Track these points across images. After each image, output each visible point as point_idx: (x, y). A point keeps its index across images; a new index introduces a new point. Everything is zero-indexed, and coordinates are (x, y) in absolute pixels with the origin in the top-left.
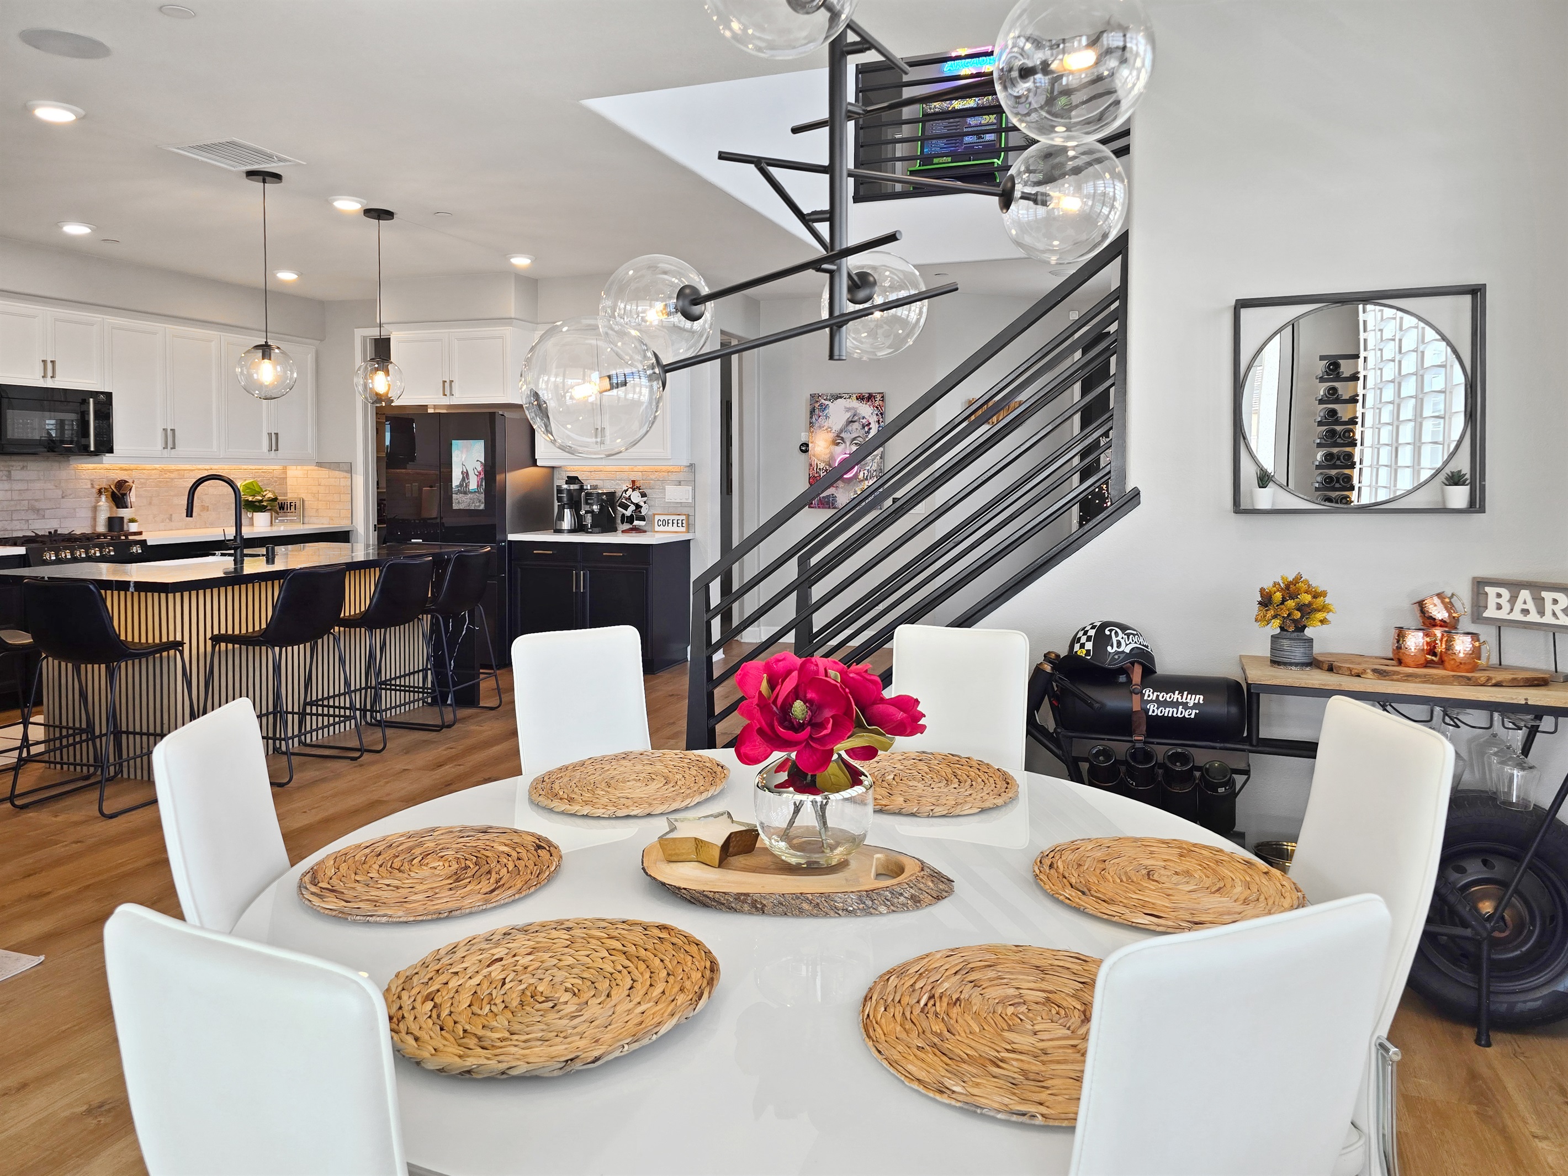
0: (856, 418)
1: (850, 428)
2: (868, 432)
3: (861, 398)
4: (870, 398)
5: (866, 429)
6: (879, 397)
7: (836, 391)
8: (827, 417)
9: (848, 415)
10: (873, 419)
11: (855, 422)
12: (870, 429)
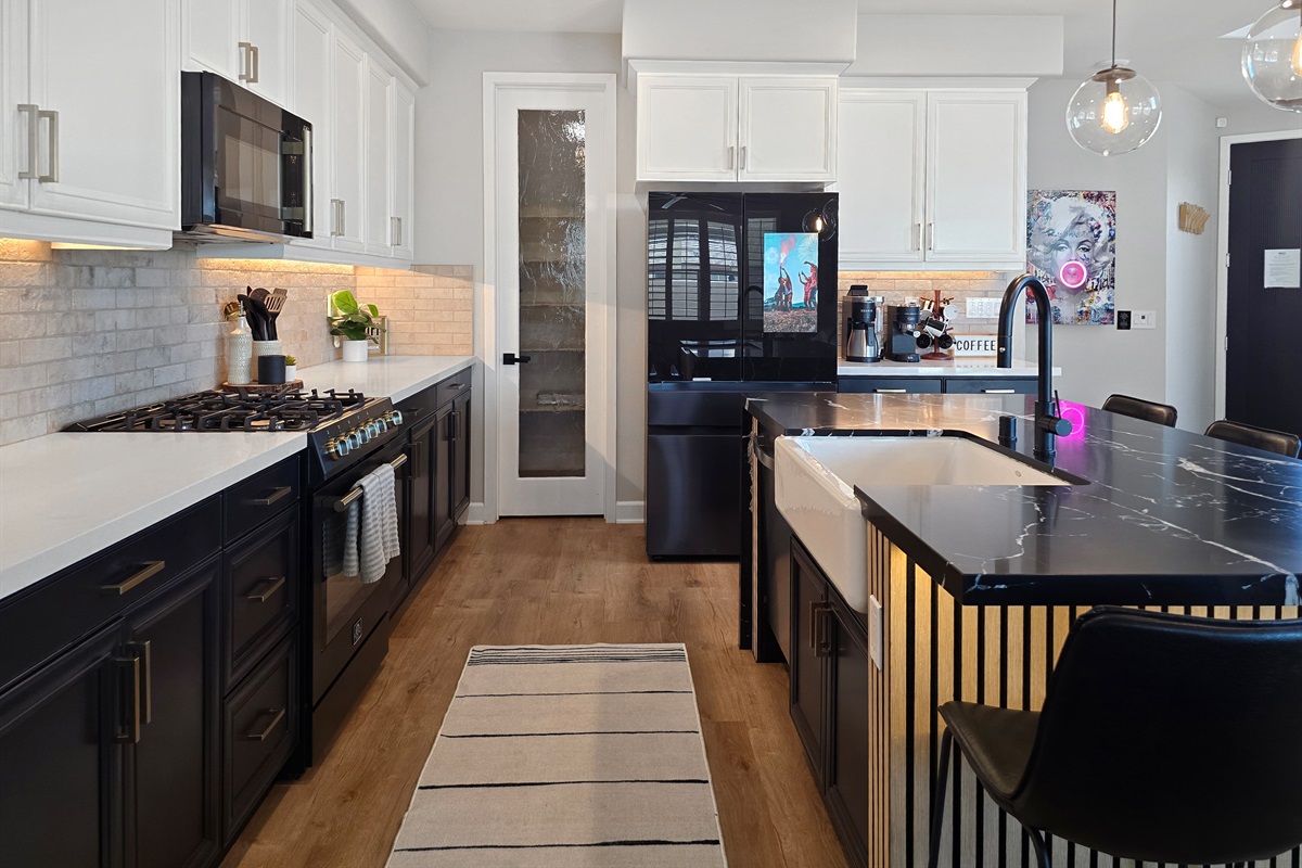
0: (1083, 219)
1: (1076, 230)
2: (1098, 236)
3: (1088, 196)
4: (1100, 196)
5: (1096, 232)
6: (1110, 196)
7: (1060, 188)
8: (1048, 217)
9: (1074, 215)
10: (1104, 222)
11: (1081, 223)
12: (1100, 232)
